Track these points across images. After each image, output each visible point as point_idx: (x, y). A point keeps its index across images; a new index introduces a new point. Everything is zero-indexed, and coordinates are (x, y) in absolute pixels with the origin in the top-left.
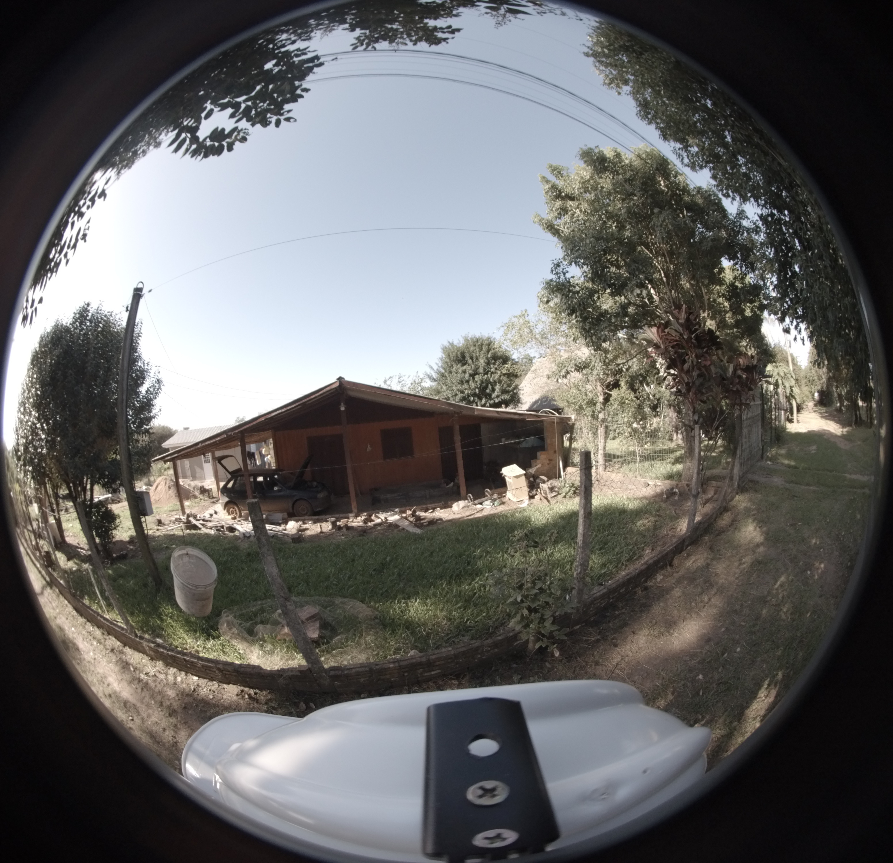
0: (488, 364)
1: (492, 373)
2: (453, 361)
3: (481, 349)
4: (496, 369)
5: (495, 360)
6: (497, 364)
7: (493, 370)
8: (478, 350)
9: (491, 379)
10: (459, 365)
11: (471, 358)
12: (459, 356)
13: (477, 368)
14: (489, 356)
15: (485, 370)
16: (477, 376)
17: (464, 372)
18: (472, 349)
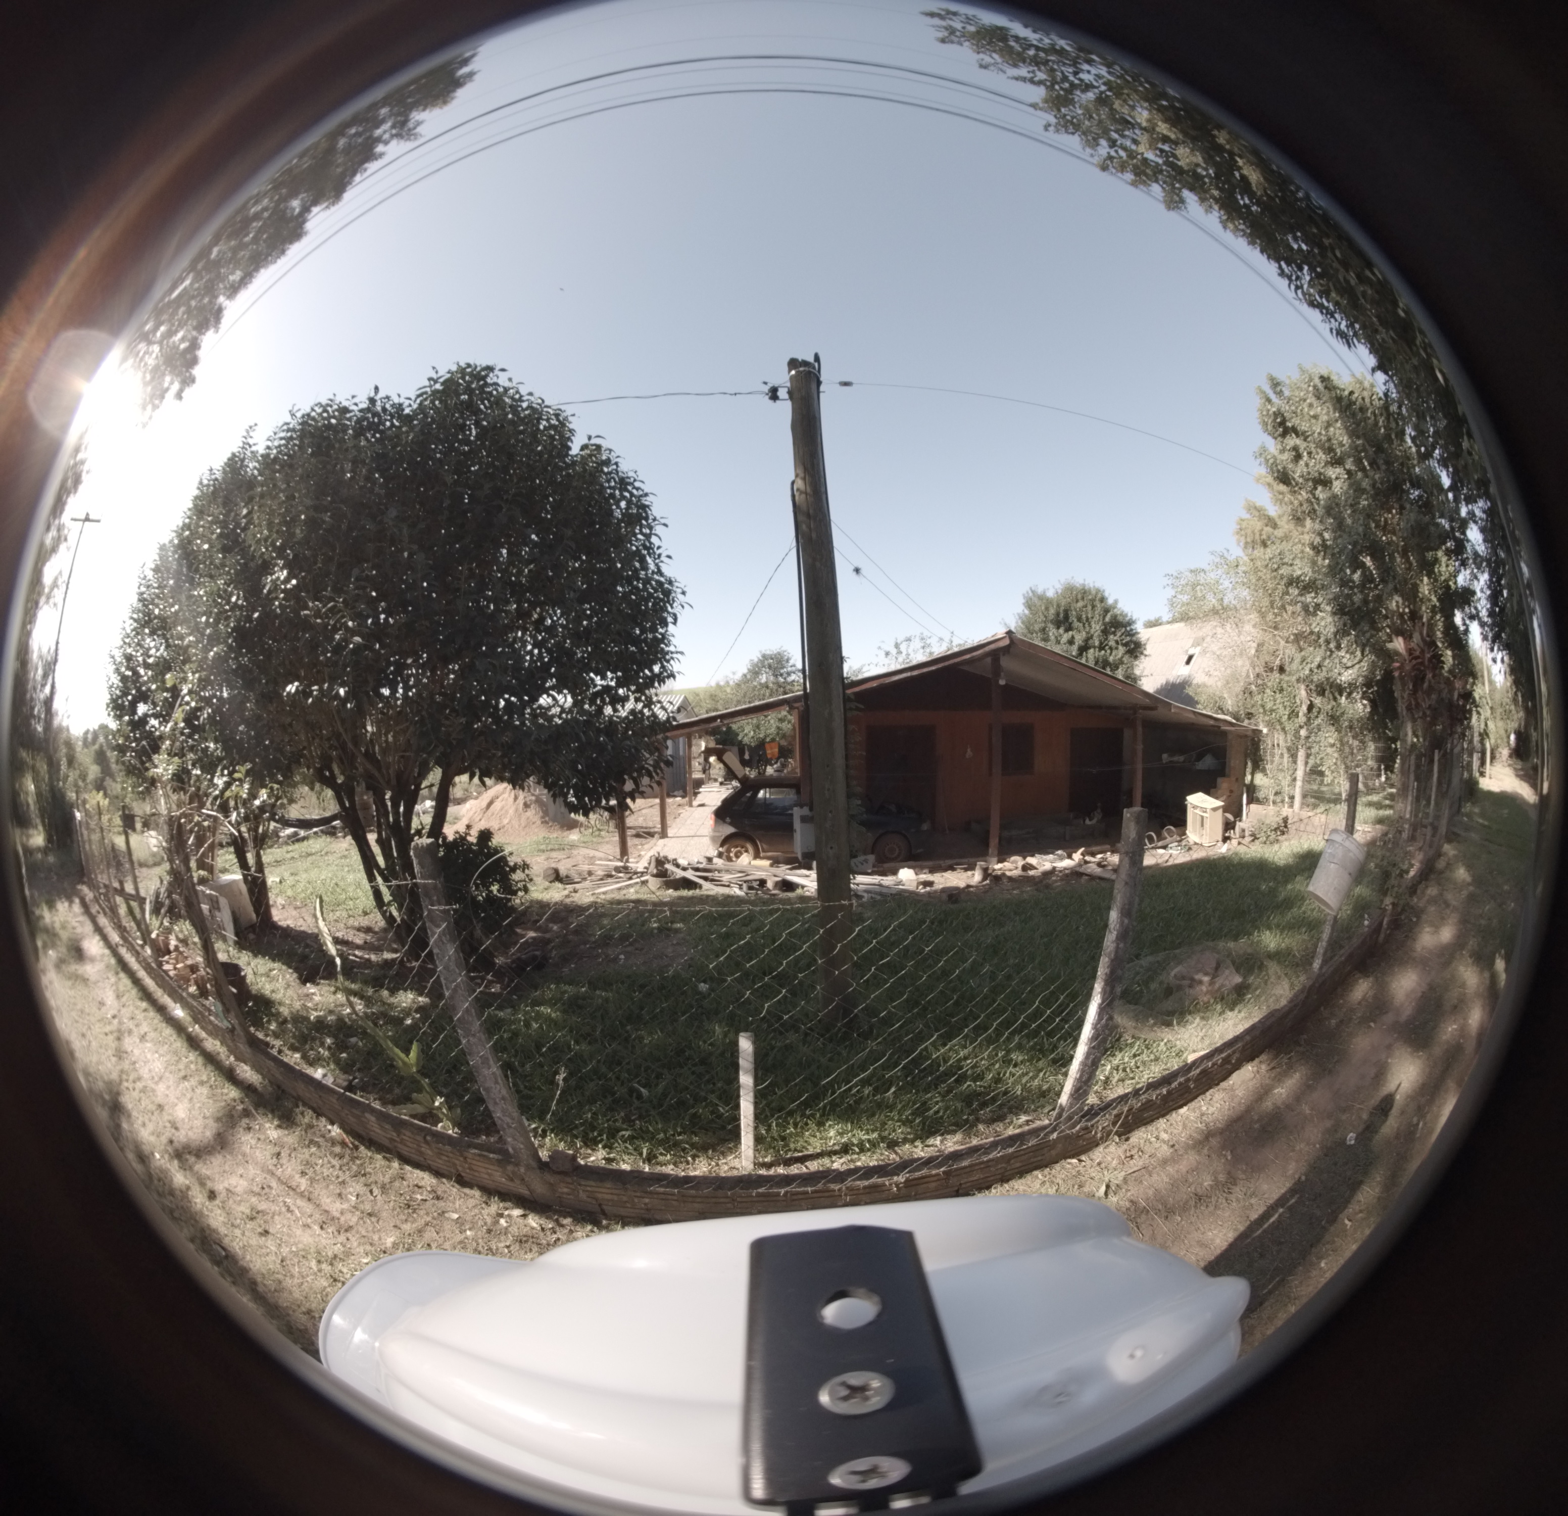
0: (1105, 632)
1: (1111, 648)
2: (1051, 621)
3: (1093, 607)
4: (1117, 642)
5: (1116, 627)
6: (1119, 634)
7: (1112, 643)
8: (1089, 608)
9: (1111, 659)
10: (1061, 631)
11: (1079, 619)
12: (1062, 615)
13: (1089, 638)
14: (1107, 619)
15: (1101, 643)
16: (1092, 651)
17: (1071, 642)
18: (1080, 604)
